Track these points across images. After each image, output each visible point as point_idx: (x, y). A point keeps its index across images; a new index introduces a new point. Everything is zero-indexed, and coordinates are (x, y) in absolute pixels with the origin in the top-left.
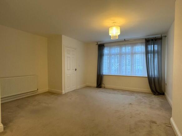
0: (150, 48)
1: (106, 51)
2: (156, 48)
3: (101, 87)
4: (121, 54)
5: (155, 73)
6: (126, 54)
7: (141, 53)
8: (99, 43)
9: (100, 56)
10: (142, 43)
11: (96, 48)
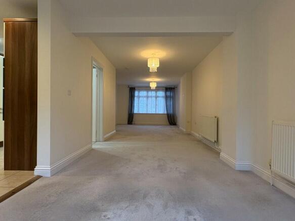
0: (168, 93)
1: (136, 93)
2: (171, 95)
3: (131, 124)
4: (147, 97)
5: (171, 112)
6: (151, 97)
7: (162, 97)
8: (130, 86)
9: (132, 97)
10: (162, 90)
11: (128, 90)
